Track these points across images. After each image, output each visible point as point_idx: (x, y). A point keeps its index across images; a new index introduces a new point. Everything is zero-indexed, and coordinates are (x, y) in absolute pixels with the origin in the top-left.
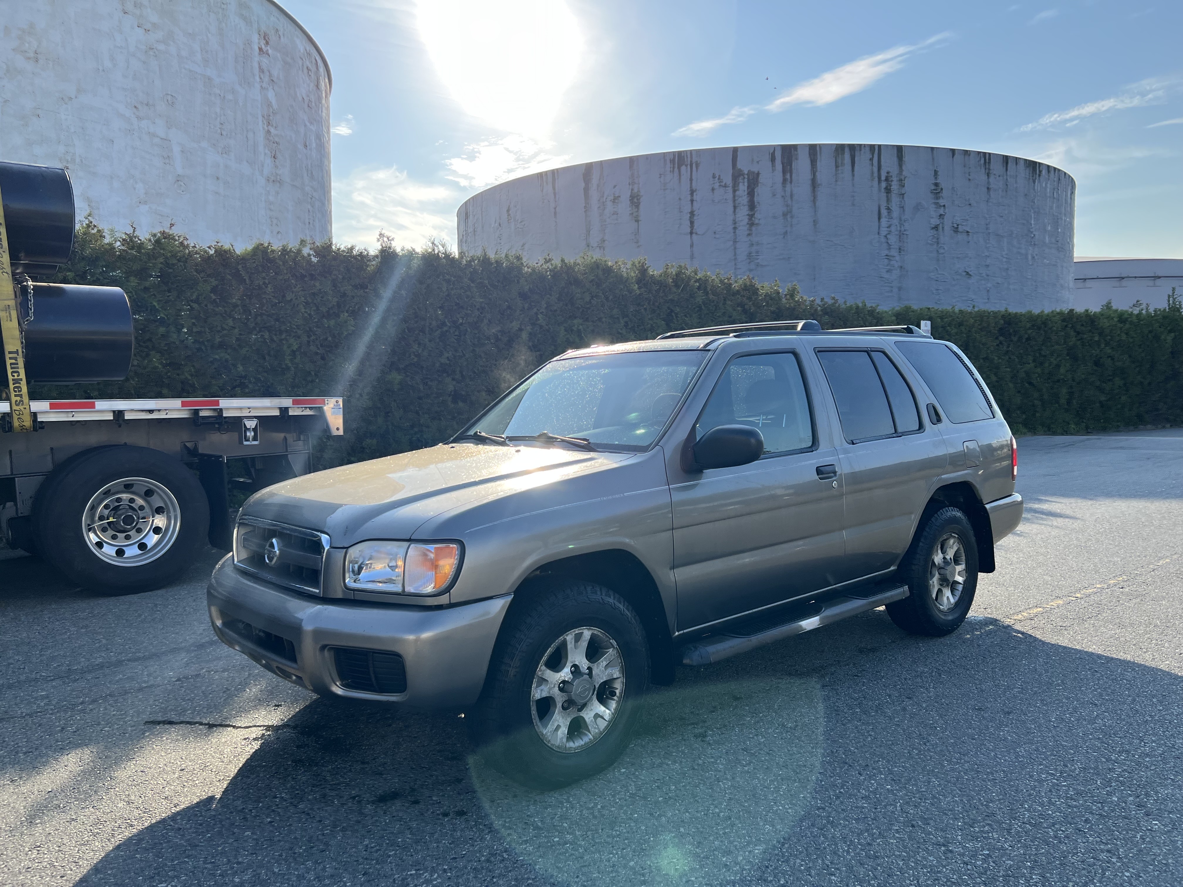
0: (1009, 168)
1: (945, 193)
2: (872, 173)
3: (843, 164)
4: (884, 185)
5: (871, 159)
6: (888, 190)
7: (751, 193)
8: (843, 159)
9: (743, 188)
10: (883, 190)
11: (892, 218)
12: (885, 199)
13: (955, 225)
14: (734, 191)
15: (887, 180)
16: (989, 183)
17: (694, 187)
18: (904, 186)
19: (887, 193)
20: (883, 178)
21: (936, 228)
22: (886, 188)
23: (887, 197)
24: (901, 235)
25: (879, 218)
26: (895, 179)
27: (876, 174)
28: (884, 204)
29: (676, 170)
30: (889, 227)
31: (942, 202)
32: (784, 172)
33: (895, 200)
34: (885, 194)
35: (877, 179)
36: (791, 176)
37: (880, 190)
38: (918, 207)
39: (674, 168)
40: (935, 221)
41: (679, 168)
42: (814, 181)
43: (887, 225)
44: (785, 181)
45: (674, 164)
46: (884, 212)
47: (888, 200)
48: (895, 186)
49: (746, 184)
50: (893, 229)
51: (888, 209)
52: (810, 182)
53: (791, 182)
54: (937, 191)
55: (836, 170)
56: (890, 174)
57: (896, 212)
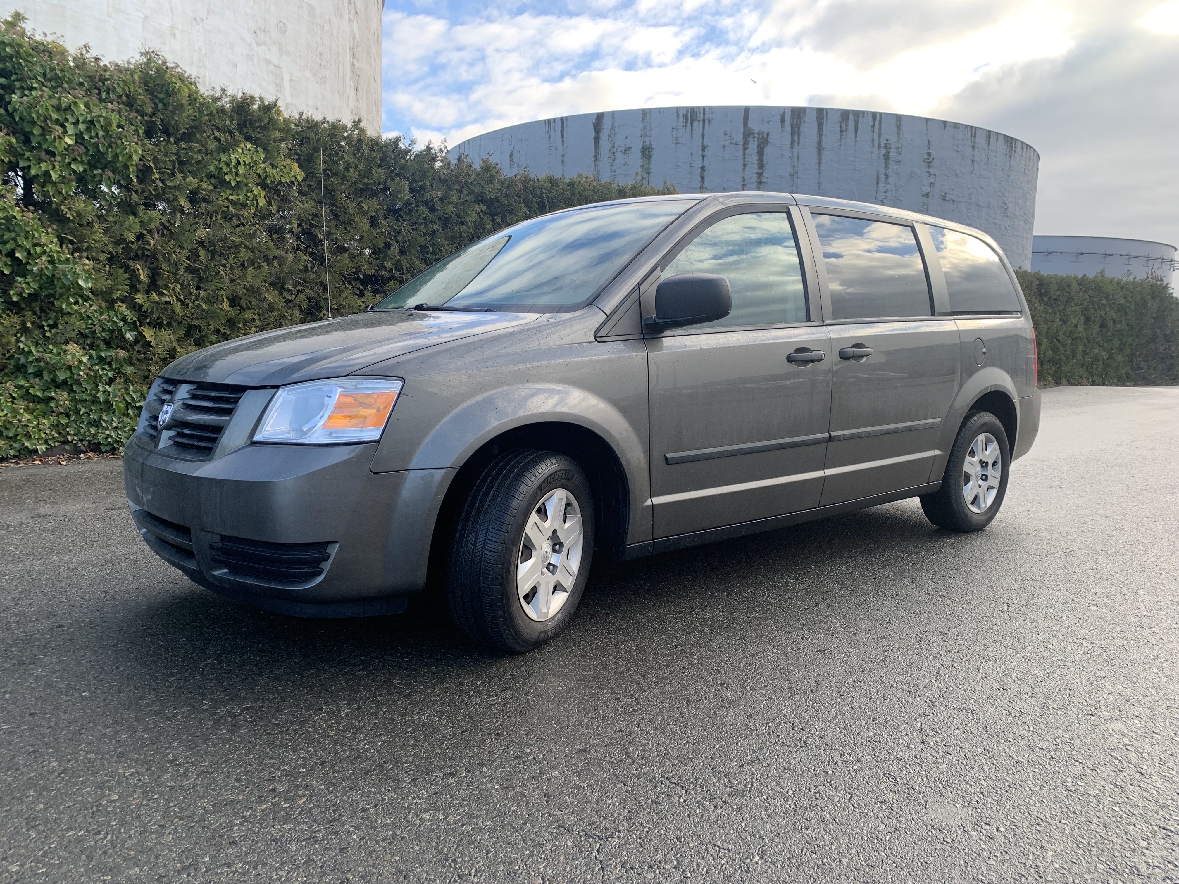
0: (990, 142)
1: (935, 163)
2: (873, 140)
3: (847, 130)
4: (883, 151)
5: (873, 126)
6: (887, 157)
7: (761, 153)
8: (847, 125)
9: (753, 146)
10: (882, 157)
11: (888, 184)
13: (943, 194)
14: (745, 149)
15: (886, 147)
16: (973, 155)
17: (706, 144)
18: (900, 154)
20: (883, 145)
21: (927, 195)
22: (885, 155)
24: (896, 200)
25: (878, 184)
26: (893, 146)
27: (876, 142)
28: (882, 170)
29: (689, 125)
30: (886, 192)
31: (932, 170)
32: (792, 135)
33: (892, 166)
34: (884, 161)
35: (876, 146)
36: (799, 138)
37: (879, 156)
38: (911, 175)
39: (686, 122)
40: (926, 189)
41: (692, 123)
42: (820, 143)
43: (884, 190)
44: (792, 142)
45: (687, 119)
46: (882, 177)
47: (886, 166)
48: (893, 154)
49: (756, 143)
50: (889, 194)
51: (886, 174)
52: (816, 145)
53: (798, 144)
54: (929, 160)
55: (841, 135)
56: (889, 142)
57: (893, 178)
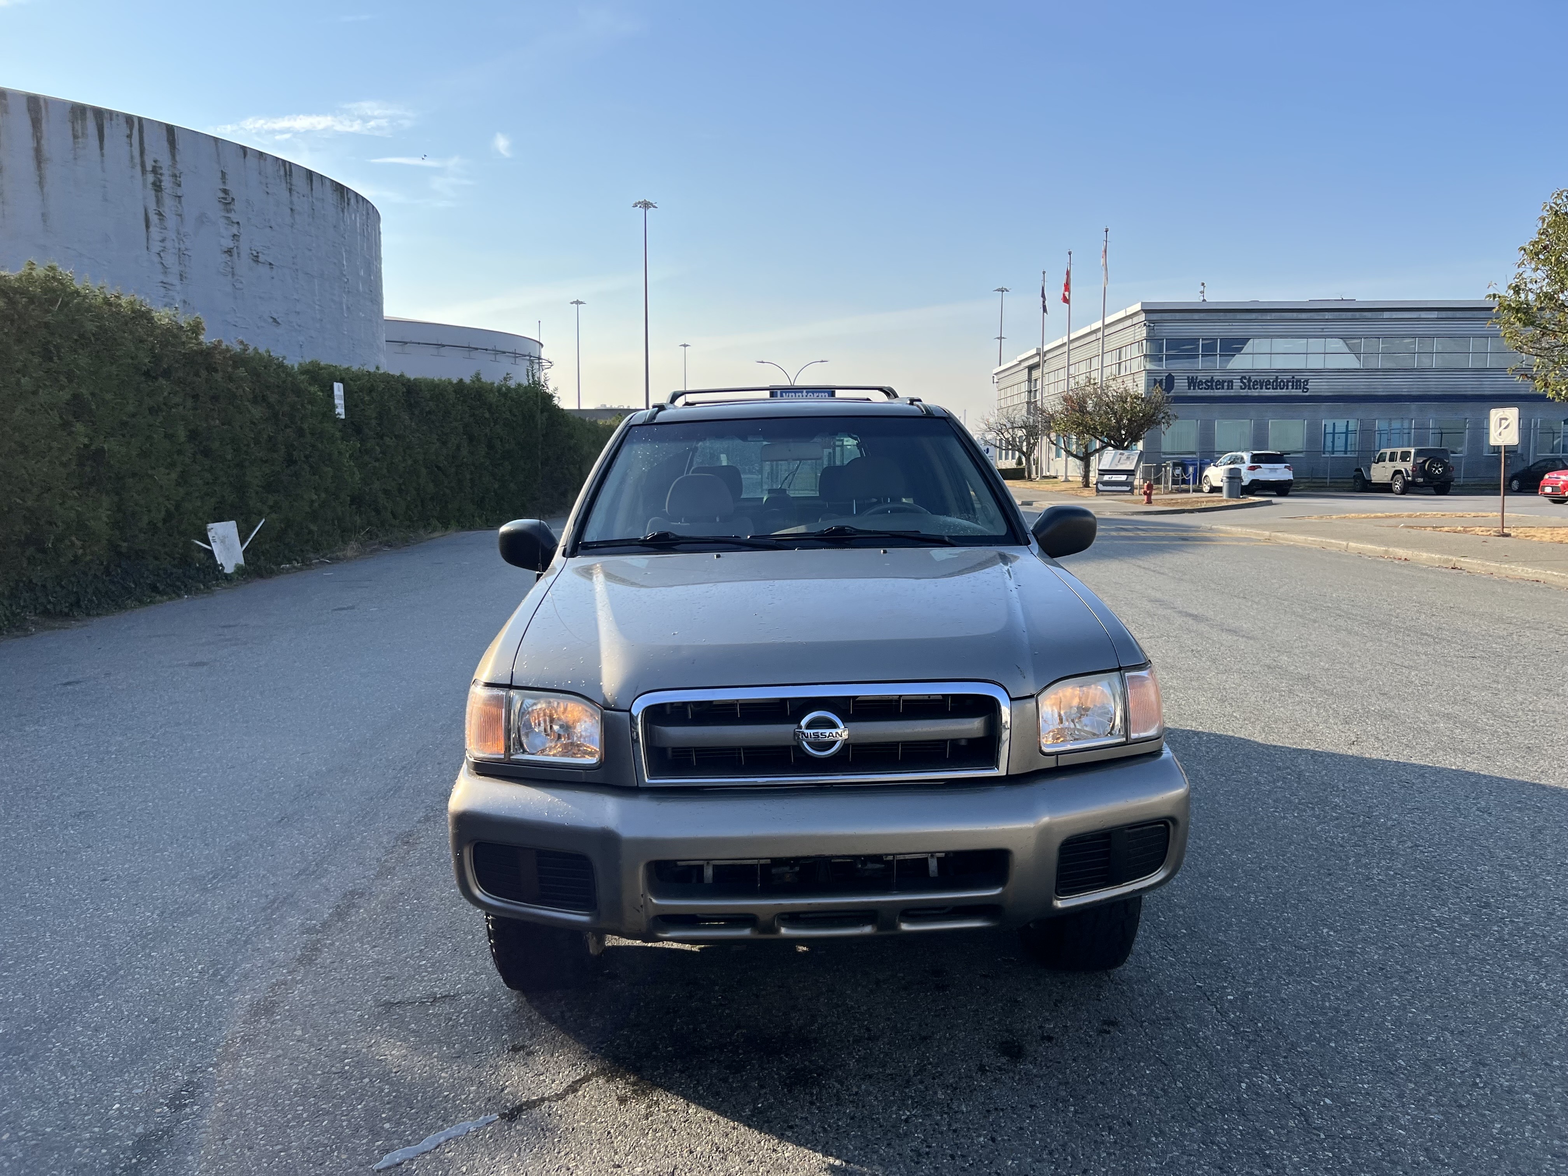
0: (314, 188)
1: (237, 206)
2: (132, 157)
3: (85, 135)
4: (150, 178)
5: (130, 136)
6: (157, 187)
8: (84, 127)
10: (150, 186)
11: (166, 229)
12: (154, 199)
13: (255, 254)
15: (155, 171)
16: (292, 202)
18: (179, 185)
19: (156, 190)
20: (149, 168)
21: (229, 252)
22: (154, 184)
23: (157, 196)
24: (181, 254)
25: (147, 227)
26: (166, 172)
27: (137, 160)
28: (152, 206)
30: (163, 241)
31: (234, 217)
33: (168, 202)
34: (153, 192)
35: (138, 168)
37: (145, 185)
38: (202, 219)
40: (229, 243)
42: (38, 151)
43: (160, 239)
46: (154, 218)
47: (158, 201)
48: (167, 183)
50: (168, 244)
51: (160, 214)
52: (32, 153)
54: (227, 201)
55: (74, 143)
56: (159, 164)
57: (171, 221)
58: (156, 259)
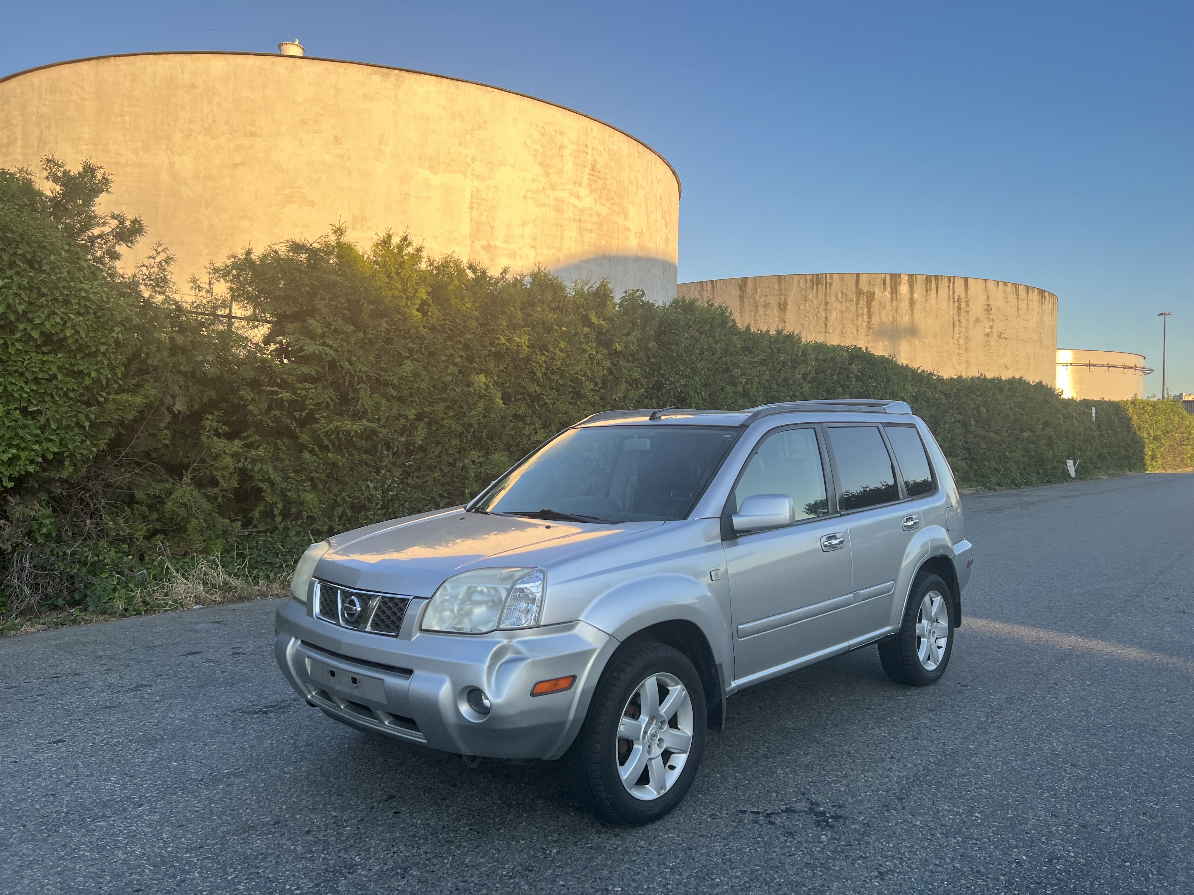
1: (993, 312)
2: (949, 296)
3: (930, 289)
4: (956, 304)
5: (949, 287)
6: (959, 308)
7: (869, 307)
8: (930, 286)
9: (863, 301)
10: (956, 308)
11: (961, 327)
13: (999, 333)
14: (857, 304)
15: (958, 301)
16: (1018, 305)
17: (828, 300)
18: (969, 306)
20: (956, 300)
21: (988, 335)
22: (958, 307)
23: (958, 313)
24: (967, 339)
25: (954, 327)
26: (963, 301)
27: (951, 297)
28: (956, 318)
29: (815, 287)
30: (960, 333)
31: (991, 317)
32: (892, 294)
33: (963, 315)
34: (957, 311)
35: (952, 300)
36: (896, 296)
37: (954, 308)
38: (977, 320)
39: (813, 285)
40: (988, 330)
41: (817, 286)
42: (911, 299)
43: (958, 332)
44: (892, 299)
45: (813, 283)
46: (957, 323)
47: (959, 315)
48: (963, 305)
49: (865, 300)
50: (962, 335)
51: (959, 321)
52: (909, 301)
53: (896, 300)
54: (988, 309)
55: (926, 293)
56: (960, 297)
57: (964, 323)
58: (956, 342)
